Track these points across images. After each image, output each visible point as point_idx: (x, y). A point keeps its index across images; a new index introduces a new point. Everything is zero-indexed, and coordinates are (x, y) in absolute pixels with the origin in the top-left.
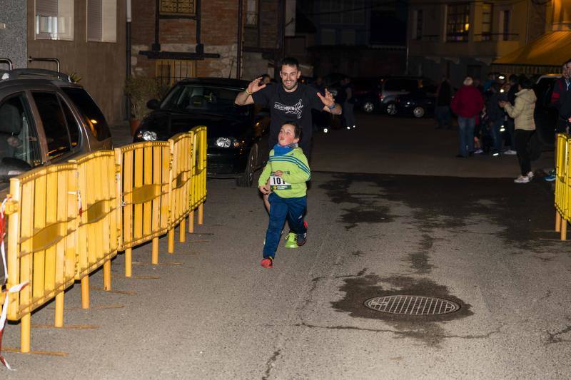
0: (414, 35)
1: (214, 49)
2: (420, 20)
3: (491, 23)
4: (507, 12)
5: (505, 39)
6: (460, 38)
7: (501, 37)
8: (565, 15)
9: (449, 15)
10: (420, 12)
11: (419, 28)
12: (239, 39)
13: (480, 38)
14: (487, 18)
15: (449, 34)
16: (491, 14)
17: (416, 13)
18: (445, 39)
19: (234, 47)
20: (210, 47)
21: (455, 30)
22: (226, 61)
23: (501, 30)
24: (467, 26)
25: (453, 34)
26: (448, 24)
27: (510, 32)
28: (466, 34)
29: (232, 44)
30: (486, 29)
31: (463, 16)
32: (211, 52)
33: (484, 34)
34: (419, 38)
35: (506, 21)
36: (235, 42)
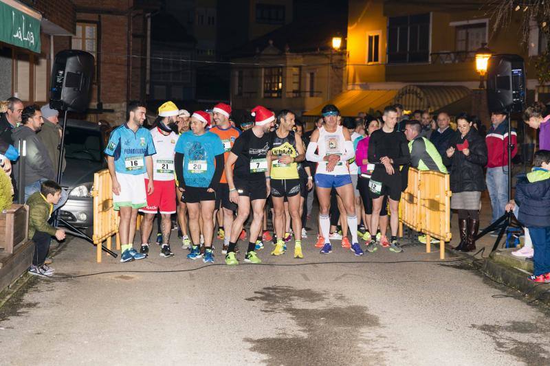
0: (236, 92)
1: (110, 106)
2: (240, 79)
3: (300, 83)
4: (312, 74)
5: (312, 96)
6: (275, 95)
7: (308, 94)
9: (265, 76)
10: (240, 73)
11: (240, 85)
12: (128, 98)
13: (291, 95)
14: (296, 79)
15: (266, 92)
16: (300, 75)
17: (237, 74)
18: (262, 95)
19: (124, 104)
20: (107, 105)
21: (270, 88)
22: (118, 114)
23: (308, 89)
24: (280, 85)
25: (269, 91)
26: (265, 83)
27: (315, 89)
28: (280, 91)
29: (123, 102)
30: (295, 87)
31: (276, 77)
32: (108, 108)
33: (294, 92)
34: (240, 94)
35: (312, 81)
36: (124, 101)
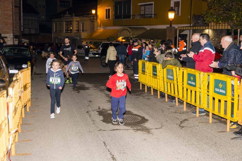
0: (55, 31)
1: (5, 35)
2: (56, 26)
3: (78, 27)
4: (83, 24)
5: (83, 32)
6: (69, 31)
7: (82, 31)
8: (102, 25)
9: (65, 24)
10: (56, 24)
11: (56, 28)
13: (75, 31)
14: (77, 26)
15: (66, 30)
16: (78, 24)
17: (55, 24)
18: (65, 32)
21: (67, 29)
22: (9, 39)
23: (81, 29)
24: (71, 28)
25: (67, 30)
26: (65, 27)
27: (84, 29)
28: (71, 30)
30: (77, 29)
31: (70, 25)
33: (76, 30)
34: (56, 31)
35: (83, 26)
36: (12, 33)
